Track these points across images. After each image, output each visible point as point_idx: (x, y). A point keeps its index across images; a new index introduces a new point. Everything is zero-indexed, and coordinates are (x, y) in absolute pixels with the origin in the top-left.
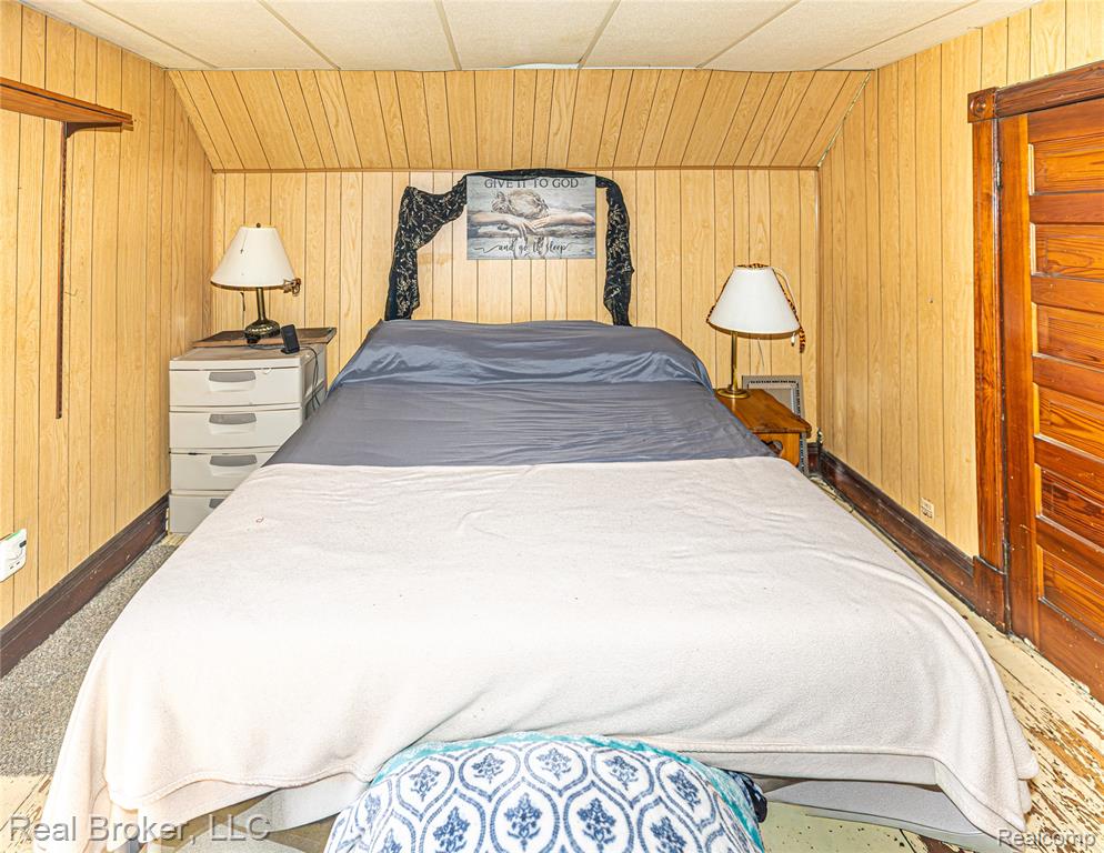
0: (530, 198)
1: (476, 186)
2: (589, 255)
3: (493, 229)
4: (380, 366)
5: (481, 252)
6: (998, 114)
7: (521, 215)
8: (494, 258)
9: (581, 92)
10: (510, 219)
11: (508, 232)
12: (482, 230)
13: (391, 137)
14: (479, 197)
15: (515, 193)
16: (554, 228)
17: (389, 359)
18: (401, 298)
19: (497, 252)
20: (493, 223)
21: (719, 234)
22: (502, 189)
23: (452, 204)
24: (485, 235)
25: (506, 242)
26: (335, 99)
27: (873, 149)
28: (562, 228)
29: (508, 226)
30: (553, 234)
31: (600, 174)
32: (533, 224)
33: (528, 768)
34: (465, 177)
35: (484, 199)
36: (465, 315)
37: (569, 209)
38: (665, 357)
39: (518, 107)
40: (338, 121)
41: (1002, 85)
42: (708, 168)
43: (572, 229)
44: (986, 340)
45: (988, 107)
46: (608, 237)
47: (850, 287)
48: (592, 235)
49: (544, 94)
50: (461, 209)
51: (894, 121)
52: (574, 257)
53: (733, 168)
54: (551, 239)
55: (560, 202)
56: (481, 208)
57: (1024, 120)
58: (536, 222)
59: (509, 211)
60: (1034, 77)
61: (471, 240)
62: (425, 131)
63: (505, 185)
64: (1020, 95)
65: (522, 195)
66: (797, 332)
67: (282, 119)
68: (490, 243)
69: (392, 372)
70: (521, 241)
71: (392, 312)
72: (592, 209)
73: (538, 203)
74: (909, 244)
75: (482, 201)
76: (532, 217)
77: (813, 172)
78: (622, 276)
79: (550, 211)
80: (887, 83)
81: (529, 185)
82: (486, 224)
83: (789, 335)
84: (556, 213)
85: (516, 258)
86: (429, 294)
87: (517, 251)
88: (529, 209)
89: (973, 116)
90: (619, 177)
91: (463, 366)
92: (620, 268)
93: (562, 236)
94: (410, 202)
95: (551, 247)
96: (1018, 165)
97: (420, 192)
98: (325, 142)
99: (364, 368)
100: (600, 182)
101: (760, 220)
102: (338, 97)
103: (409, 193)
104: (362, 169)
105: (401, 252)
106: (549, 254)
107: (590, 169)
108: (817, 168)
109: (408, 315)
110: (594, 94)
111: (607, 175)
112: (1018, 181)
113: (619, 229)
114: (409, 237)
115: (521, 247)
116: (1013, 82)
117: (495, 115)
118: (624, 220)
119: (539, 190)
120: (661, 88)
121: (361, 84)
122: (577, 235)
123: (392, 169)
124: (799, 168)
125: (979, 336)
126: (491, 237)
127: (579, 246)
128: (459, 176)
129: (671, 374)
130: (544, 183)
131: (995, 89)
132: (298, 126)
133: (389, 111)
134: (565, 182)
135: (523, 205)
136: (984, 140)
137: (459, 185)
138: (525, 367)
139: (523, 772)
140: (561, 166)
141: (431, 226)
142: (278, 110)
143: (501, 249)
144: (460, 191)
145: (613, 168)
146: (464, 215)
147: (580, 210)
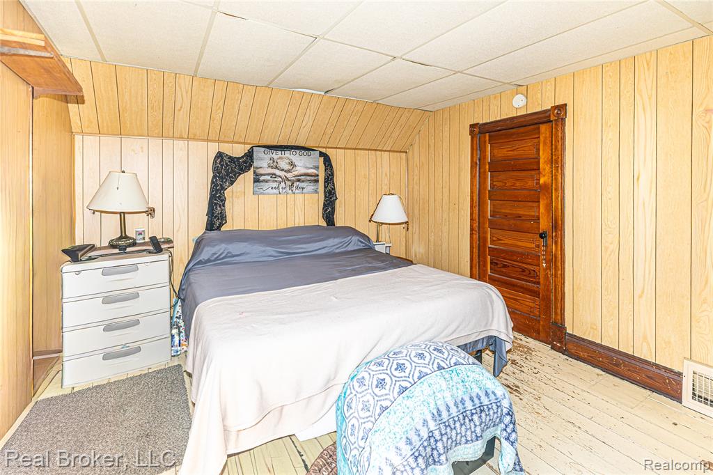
0: (288, 161)
1: (259, 153)
2: (316, 192)
3: (268, 178)
4: (216, 256)
5: (261, 191)
6: (480, 133)
7: (283, 170)
8: (269, 194)
9: (322, 106)
10: (278, 172)
11: (276, 179)
12: (262, 178)
13: (213, 121)
14: (261, 159)
15: (280, 158)
16: (299, 178)
17: (221, 251)
18: (215, 218)
19: (270, 191)
20: (268, 174)
21: (371, 182)
22: (273, 156)
23: (245, 162)
24: (264, 181)
25: (275, 185)
26: (184, 94)
27: (432, 145)
28: (303, 178)
29: (276, 176)
30: (299, 180)
31: (320, 149)
32: (289, 175)
33: (395, 377)
34: (252, 148)
35: (263, 161)
36: (251, 226)
37: (307, 168)
38: (358, 238)
39: (289, 110)
40: (181, 107)
41: (481, 122)
42: (366, 150)
43: (308, 178)
44: (474, 215)
45: (477, 130)
46: (325, 182)
47: (421, 202)
48: (317, 181)
49: (304, 105)
50: (251, 165)
51: (441, 134)
52: (308, 193)
53: (376, 150)
54: (298, 183)
55: (303, 164)
56: (262, 166)
57: (487, 134)
58: (290, 174)
59: (276, 168)
60: (491, 120)
61: (256, 184)
62: (235, 119)
63: (274, 153)
64: (486, 126)
65: (283, 158)
66: (406, 223)
67: (142, 102)
68: (266, 185)
69: (223, 258)
70: (283, 185)
71: (211, 227)
72: (317, 168)
73: (292, 164)
74: (446, 182)
75: (262, 162)
76: (289, 171)
77: (405, 154)
78: (331, 202)
79: (298, 168)
80: (438, 118)
81: (287, 153)
82: (264, 175)
83: (402, 223)
84: (300, 170)
85: (280, 193)
86: (231, 215)
87: (281, 189)
88: (287, 167)
89: (472, 133)
90: (329, 152)
91: (264, 251)
92: (331, 198)
93: (303, 181)
94: (222, 160)
95: (298, 188)
96: (485, 151)
97: (227, 155)
98: (168, 120)
99: (206, 258)
100: (321, 154)
101: (386, 175)
102: (187, 93)
103: (220, 155)
104: (188, 139)
105: (217, 190)
106: (297, 191)
107: (316, 147)
108: (406, 152)
109: (219, 228)
110: (327, 108)
111: (323, 150)
112: (485, 157)
113: (329, 179)
114: (222, 182)
115: (283, 188)
116: (484, 122)
117: (276, 114)
118: (332, 174)
119: (292, 157)
120: (357, 109)
121: (204, 86)
122: (310, 181)
123: (208, 140)
124: (401, 152)
125: (472, 214)
126: (267, 182)
127: (310, 187)
128: (248, 147)
129: (360, 246)
130: (294, 153)
131: (478, 124)
132: (152, 108)
133: (217, 105)
134: (305, 154)
135: (284, 164)
136: (475, 142)
137: (249, 152)
138: (295, 249)
139: (394, 379)
140: (302, 145)
141: (235, 175)
142: (142, 96)
143: (272, 188)
144: (250, 155)
145: (326, 148)
146: (252, 169)
147: (312, 168)
